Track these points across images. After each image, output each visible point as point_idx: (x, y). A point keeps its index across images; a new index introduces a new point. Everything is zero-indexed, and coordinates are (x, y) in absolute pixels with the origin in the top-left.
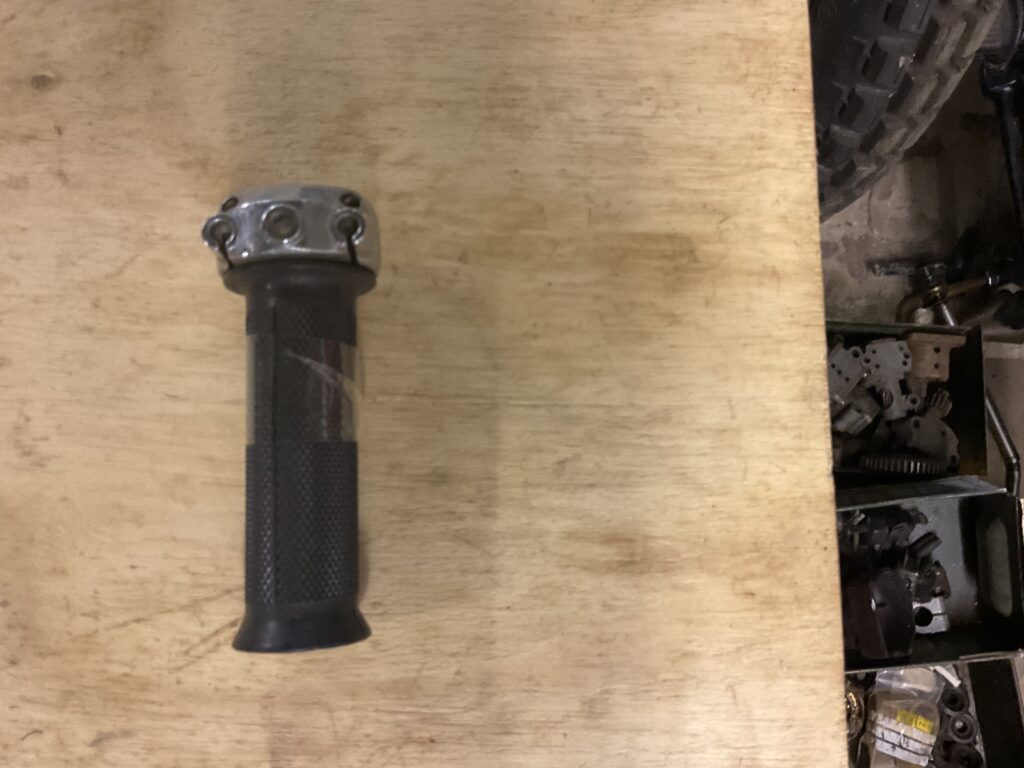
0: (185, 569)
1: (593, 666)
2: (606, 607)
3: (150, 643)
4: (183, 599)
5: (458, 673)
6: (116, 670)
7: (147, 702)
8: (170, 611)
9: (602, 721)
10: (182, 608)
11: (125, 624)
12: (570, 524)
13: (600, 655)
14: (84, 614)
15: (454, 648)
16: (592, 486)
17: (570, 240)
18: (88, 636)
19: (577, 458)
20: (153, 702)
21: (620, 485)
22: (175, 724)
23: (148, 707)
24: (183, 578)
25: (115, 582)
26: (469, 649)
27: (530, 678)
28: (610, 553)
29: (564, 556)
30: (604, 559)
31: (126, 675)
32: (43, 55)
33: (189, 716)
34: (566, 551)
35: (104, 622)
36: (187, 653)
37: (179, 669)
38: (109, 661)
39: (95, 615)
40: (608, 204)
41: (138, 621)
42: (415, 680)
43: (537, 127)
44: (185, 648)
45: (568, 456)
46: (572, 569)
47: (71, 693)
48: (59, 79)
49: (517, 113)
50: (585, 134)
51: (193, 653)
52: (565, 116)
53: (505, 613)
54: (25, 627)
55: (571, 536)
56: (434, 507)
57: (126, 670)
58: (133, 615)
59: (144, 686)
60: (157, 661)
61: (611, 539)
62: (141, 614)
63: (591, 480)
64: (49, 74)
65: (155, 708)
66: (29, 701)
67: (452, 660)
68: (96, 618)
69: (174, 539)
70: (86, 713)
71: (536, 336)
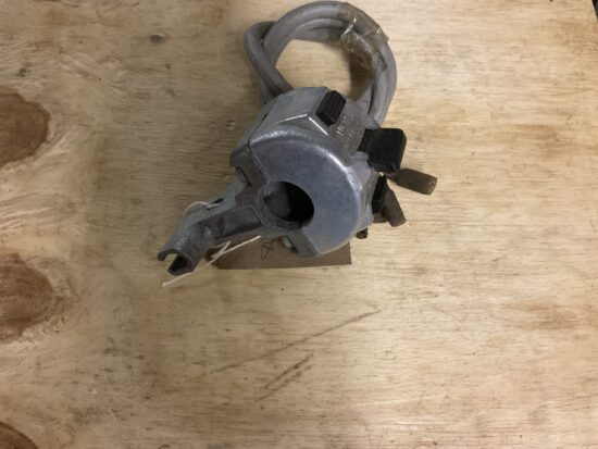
0: (262, 331)
1: (533, 390)
2: (536, 351)
3: (241, 381)
4: (262, 351)
5: (447, 397)
6: (219, 401)
7: (242, 423)
8: (254, 359)
9: (543, 426)
10: (262, 357)
11: (223, 369)
12: (506, 299)
13: (536, 382)
14: (196, 363)
15: (442, 381)
16: (516, 274)
17: (482, 129)
18: (199, 378)
19: (505, 257)
20: (245, 423)
21: (534, 274)
22: (261, 438)
23: (242, 426)
24: (261, 337)
25: (216, 341)
26: (452, 381)
27: (494, 399)
28: (533, 317)
29: (505, 320)
30: (530, 321)
31: (226, 404)
32: (156, 24)
33: (271, 432)
34: (507, 317)
35: (210, 368)
36: (267, 387)
37: (261, 398)
38: (214, 395)
39: (203, 363)
40: (502, 109)
41: (232, 366)
42: (419, 403)
43: (455, 66)
44: (264, 384)
45: (500, 256)
46: (511, 328)
47: (188, 418)
48: (168, 37)
49: (441, 58)
50: (482, 70)
51: (271, 387)
52: (469, 60)
53: (473, 357)
54: (155, 373)
55: (508, 306)
56: (418, 289)
57: (226, 401)
58: (228, 363)
59: (238, 412)
60: (247, 394)
61: (533, 308)
62: (234, 362)
63: (516, 271)
64: (162, 35)
65: (247, 427)
66: (159, 424)
67: (443, 389)
68: (204, 365)
69: (254, 312)
70: (199, 432)
71: (469, 184)
